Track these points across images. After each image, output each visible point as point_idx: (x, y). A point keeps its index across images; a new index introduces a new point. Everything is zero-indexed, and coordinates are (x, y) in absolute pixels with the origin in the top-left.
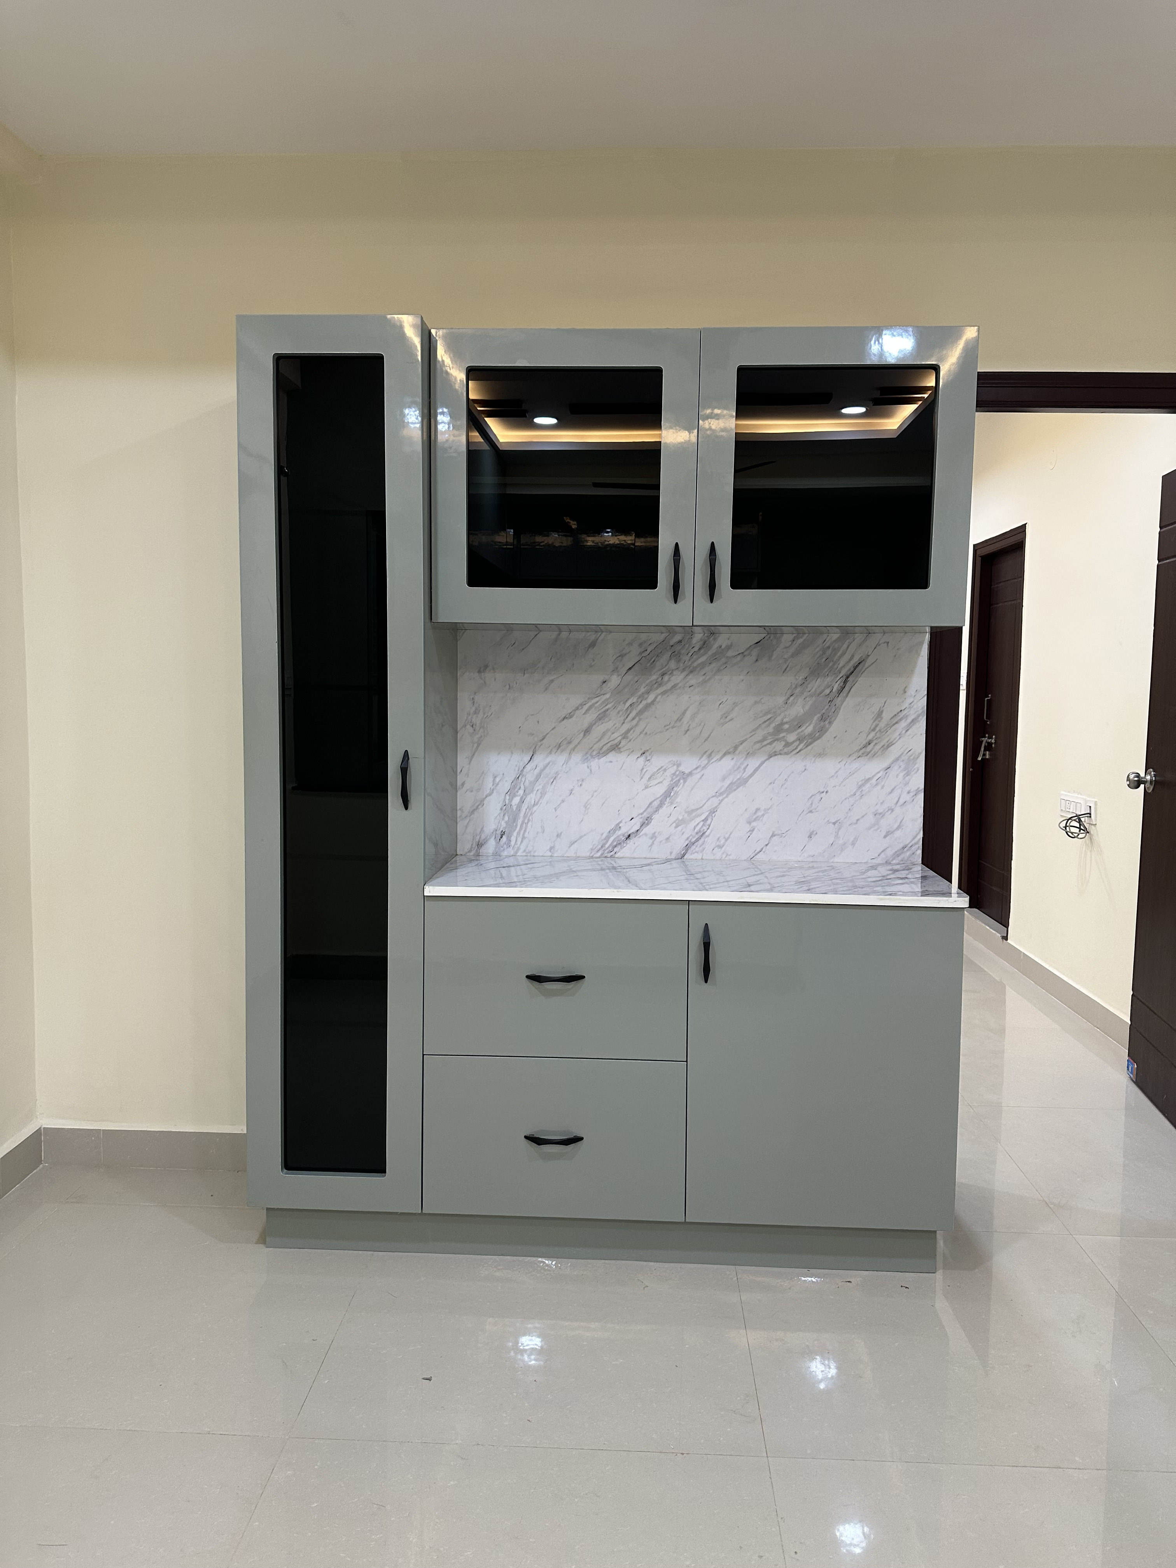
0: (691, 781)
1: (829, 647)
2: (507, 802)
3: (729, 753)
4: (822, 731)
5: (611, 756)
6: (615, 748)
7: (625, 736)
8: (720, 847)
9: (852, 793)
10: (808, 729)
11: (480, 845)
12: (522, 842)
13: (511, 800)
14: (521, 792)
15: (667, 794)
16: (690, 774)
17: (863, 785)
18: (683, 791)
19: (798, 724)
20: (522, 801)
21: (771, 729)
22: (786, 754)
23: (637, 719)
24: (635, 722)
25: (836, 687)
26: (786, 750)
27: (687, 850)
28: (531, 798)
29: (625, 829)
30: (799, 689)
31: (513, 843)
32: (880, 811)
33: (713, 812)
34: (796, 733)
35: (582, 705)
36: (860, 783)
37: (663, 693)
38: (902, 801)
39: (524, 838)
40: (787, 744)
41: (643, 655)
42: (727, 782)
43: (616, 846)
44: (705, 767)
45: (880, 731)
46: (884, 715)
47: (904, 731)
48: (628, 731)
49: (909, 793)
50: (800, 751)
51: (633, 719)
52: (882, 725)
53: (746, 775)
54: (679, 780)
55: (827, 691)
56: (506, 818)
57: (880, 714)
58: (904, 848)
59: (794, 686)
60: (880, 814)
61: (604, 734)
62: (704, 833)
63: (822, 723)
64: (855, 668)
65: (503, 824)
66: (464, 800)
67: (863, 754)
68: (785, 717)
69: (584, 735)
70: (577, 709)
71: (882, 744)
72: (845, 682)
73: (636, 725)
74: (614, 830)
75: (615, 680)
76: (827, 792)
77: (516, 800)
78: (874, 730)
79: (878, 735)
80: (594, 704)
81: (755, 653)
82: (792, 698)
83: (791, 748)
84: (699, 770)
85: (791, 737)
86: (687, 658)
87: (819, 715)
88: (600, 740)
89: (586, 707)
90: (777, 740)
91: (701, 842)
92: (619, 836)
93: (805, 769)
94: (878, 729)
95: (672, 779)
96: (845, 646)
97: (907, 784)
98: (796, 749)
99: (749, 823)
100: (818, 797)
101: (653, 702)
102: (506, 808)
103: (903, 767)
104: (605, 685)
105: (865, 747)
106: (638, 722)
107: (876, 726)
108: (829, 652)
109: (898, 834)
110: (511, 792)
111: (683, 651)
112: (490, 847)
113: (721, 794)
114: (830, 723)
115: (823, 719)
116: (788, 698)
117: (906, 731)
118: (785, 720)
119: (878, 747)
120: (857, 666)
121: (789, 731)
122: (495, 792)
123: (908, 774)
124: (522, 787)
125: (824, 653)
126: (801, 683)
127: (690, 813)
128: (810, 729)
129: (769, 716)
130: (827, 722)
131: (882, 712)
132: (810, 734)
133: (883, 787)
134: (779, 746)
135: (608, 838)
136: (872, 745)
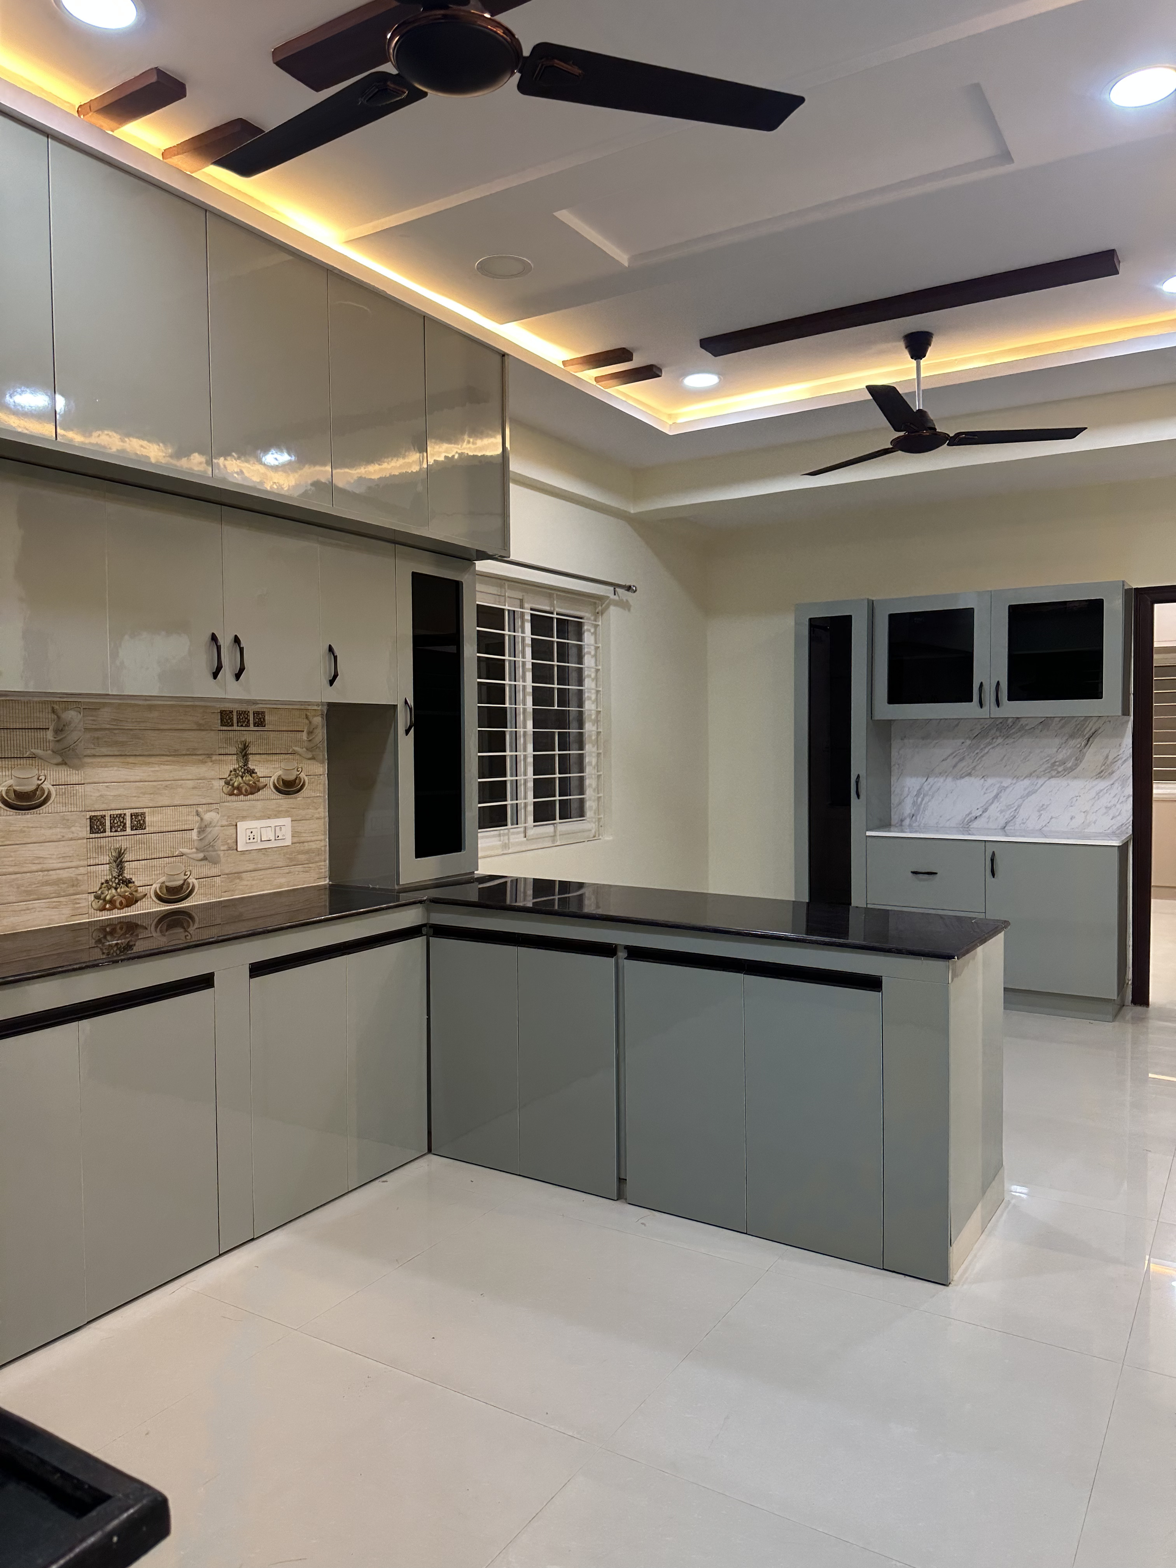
0: (1008, 790)
1: (1079, 724)
2: (915, 800)
3: (1028, 777)
4: (1077, 765)
5: (967, 779)
6: (970, 774)
7: (974, 768)
8: (1024, 823)
9: (1093, 797)
10: (1069, 765)
11: (902, 821)
12: (922, 820)
13: (917, 799)
14: (922, 795)
15: (996, 796)
16: (1007, 787)
17: (1098, 793)
18: (1003, 795)
19: (1063, 763)
20: (923, 800)
21: (1049, 765)
22: (1058, 777)
23: (980, 760)
24: (978, 762)
25: (1083, 744)
26: (1057, 775)
27: (1006, 825)
28: (926, 799)
29: (974, 815)
30: (1064, 745)
31: (918, 819)
32: (1109, 805)
33: (1019, 806)
34: (1063, 766)
35: (952, 754)
36: (1098, 792)
37: (993, 748)
38: (1120, 801)
39: (923, 818)
40: (1058, 772)
41: (983, 729)
42: (1027, 792)
43: (970, 822)
44: (1015, 784)
45: (1107, 765)
46: (1109, 757)
47: (1120, 766)
48: (975, 767)
49: (1124, 797)
50: (1065, 775)
51: (978, 760)
52: (1108, 763)
53: (1036, 788)
54: (1002, 790)
55: (1079, 746)
56: (915, 808)
57: (1107, 757)
58: (1122, 825)
59: (1061, 744)
60: (1109, 808)
61: (963, 767)
62: (1015, 817)
63: (1076, 762)
64: (1093, 734)
65: (913, 811)
66: (895, 800)
67: (1099, 777)
68: (1056, 759)
69: (953, 768)
70: (949, 756)
71: (1109, 772)
72: (1088, 741)
73: (979, 764)
74: (969, 815)
75: (968, 742)
76: (1080, 796)
77: (920, 800)
78: (1104, 765)
79: (1107, 767)
80: (957, 754)
81: (1040, 727)
82: (1060, 749)
83: (1060, 774)
84: (1012, 785)
85: (1060, 769)
86: (1005, 730)
87: (1074, 758)
88: (961, 771)
89: (954, 755)
90: (1053, 770)
91: (1014, 820)
92: (971, 818)
93: (1068, 785)
94: (1106, 764)
95: (998, 790)
96: (1088, 723)
97: (1123, 792)
98: (1063, 774)
99: (1039, 811)
100: (1075, 799)
101: (987, 753)
102: (914, 803)
103: (1120, 783)
104: (963, 744)
105: (1100, 773)
106: (980, 762)
107: (1105, 763)
108: (1079, 726)
109: (1119, 818)
110: (917, 795)
111: (1003, 727)
112: (907, 822)
113: (1023, 797)
114: (1081, 762)
115: (1076, 759)
116: (1058, 750)
117: (1122, 765)
118: (1057, 760)
119: (1106, 774)
120: (1094, 733)
121: (1059, 766)
122: (909, 796)
123: (1123, 788)
124: (923, 793)
125: (1076, 726)
126: (1064, 742)
127: (1007, 806)
128: (1070, 765)
129: (1048, 758)
130: (1079, 761)
131: (1108, 756)
132: (1070, 767)
133: (1110, 794)
134: (1054, 773)
135: (965, 819)
136: (1103, 773)
